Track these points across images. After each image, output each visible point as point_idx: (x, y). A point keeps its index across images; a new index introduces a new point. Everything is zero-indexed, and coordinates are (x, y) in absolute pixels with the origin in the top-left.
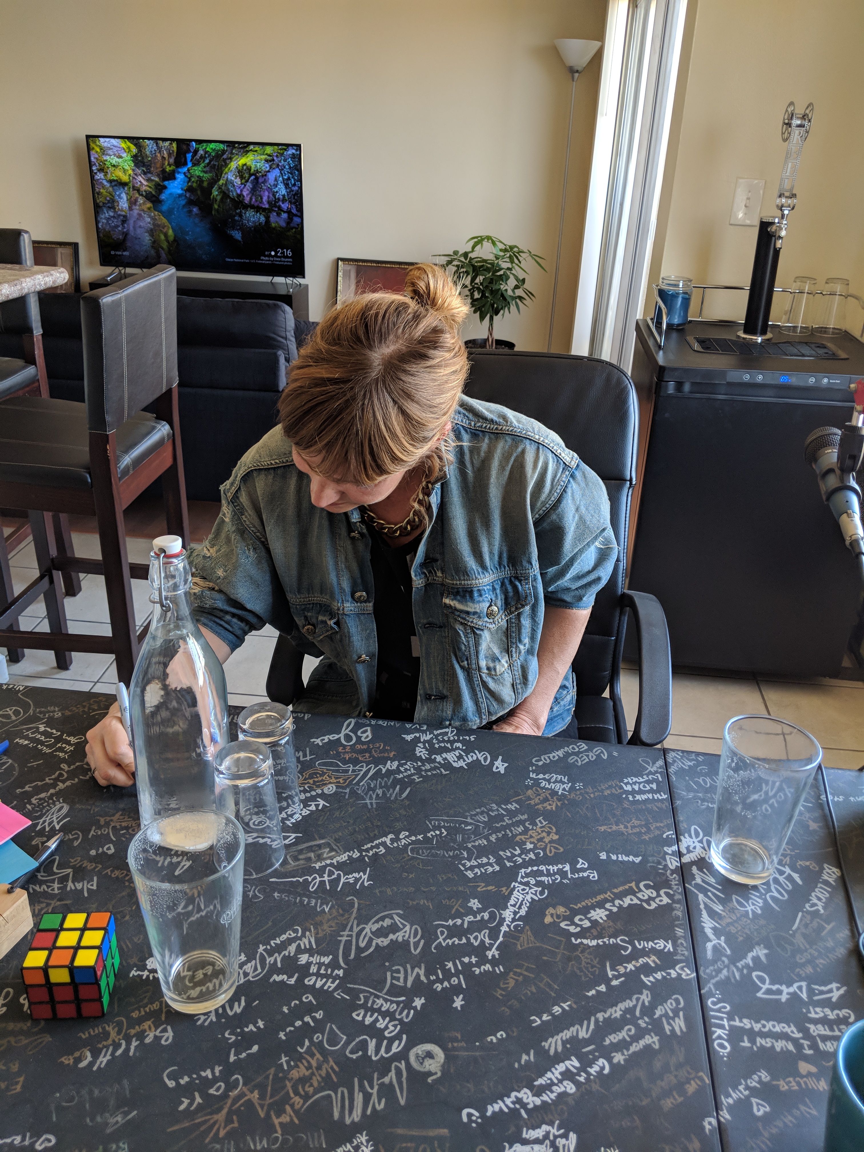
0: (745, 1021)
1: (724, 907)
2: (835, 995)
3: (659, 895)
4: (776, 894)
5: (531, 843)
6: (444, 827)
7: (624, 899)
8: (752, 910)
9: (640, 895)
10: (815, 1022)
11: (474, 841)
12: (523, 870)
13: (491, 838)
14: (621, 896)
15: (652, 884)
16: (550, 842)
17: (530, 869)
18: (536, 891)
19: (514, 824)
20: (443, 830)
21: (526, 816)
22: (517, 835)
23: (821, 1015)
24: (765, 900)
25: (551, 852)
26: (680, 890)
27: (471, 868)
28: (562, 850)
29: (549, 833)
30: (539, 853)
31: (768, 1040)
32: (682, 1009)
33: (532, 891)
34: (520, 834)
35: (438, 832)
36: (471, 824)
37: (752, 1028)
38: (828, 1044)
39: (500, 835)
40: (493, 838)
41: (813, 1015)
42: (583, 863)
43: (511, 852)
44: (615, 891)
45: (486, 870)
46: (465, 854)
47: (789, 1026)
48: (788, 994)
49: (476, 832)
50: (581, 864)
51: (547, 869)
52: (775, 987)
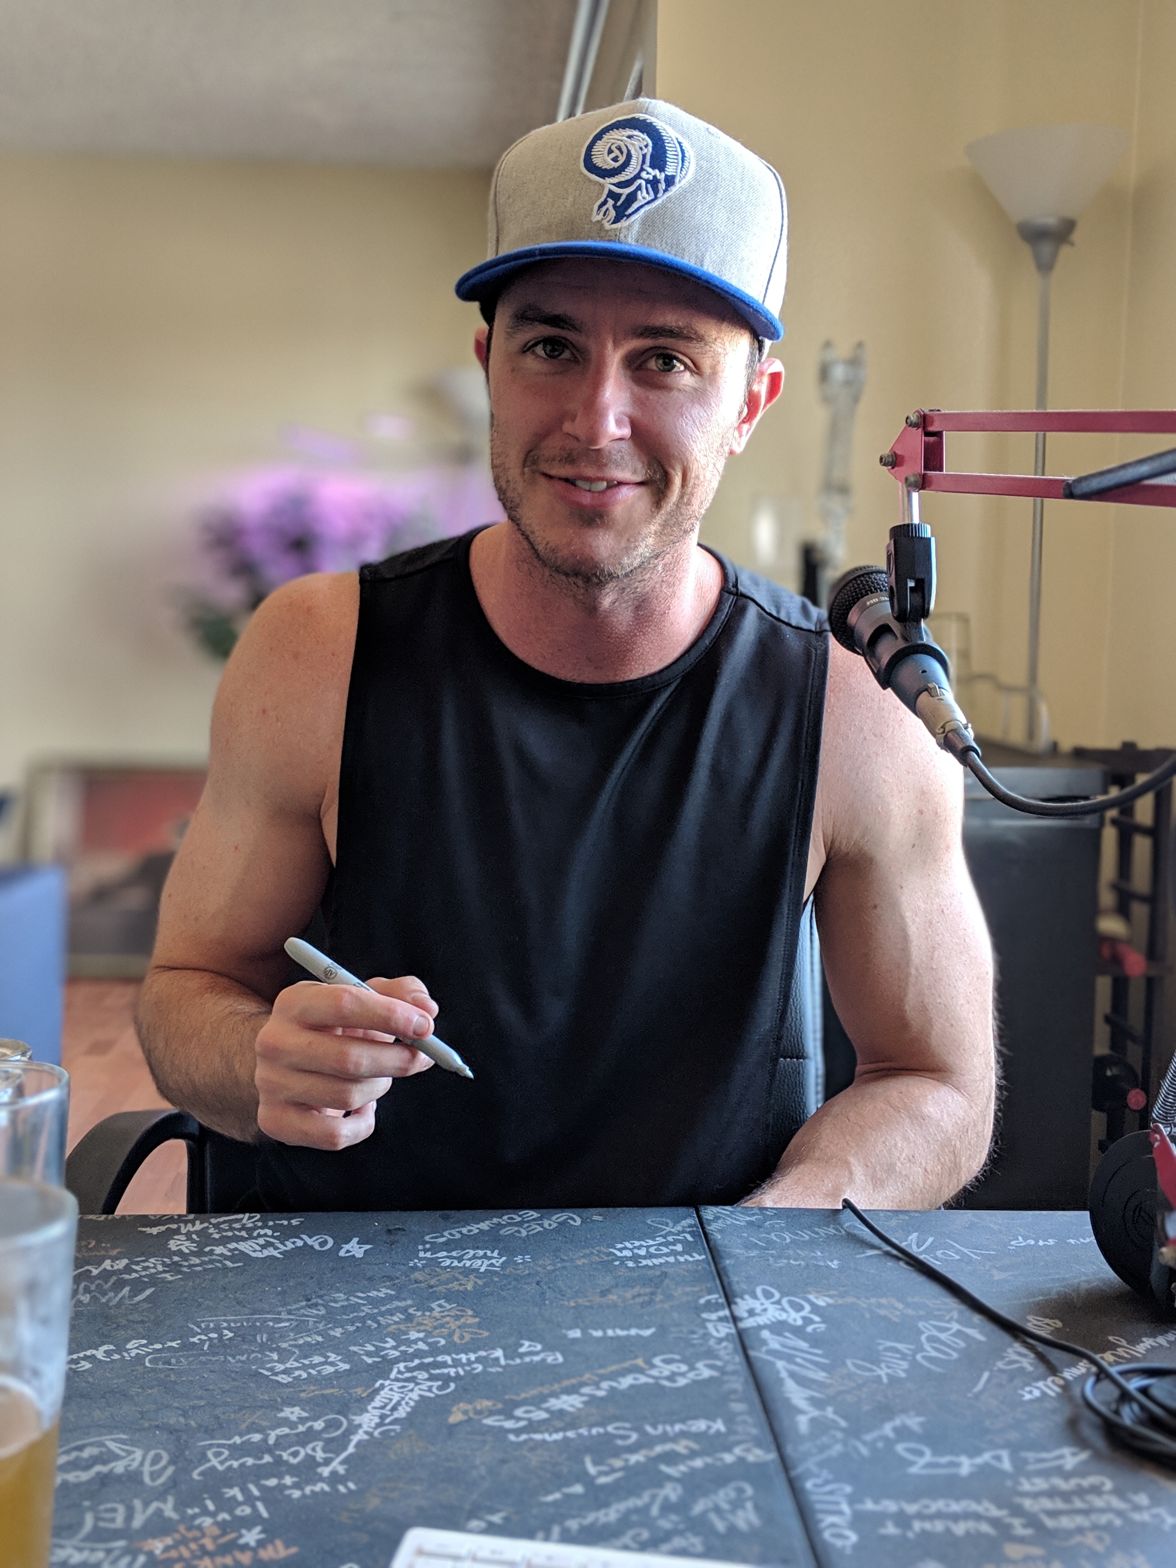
1: (829, 1372)
3: (692, 1368)
4: (934, 1354)
5: (419, 1331)
6: (229, 1329)
7: (621, 1380)
8: (887, 1374)
9: (654, 1372)
11: (295, 1340)
12: (401, 1366)
13: (332, 1333)
14: (614, 1376)
15: (677, 1357)
16: (459, 1327)
17: (417, 1362)
18: (431, 1387)
19: (382, 1314)
20: (226, 1332)
21: (409, 1302)
22: (389, 1325)
25: (462, 1337)
26: (739, 1358)
27: (286, 1372)
28: (486, 1334)
29: (457, 1318)
30: (439, 1342)
33: (421, 1387)
34: (396, 1323)
35: (215, 1336)
36: (289, 1320)
39: (351, 1328)
40: (338, 1332)
42: (530, 1346)
43: (374, 1345)
44: (602, 1371)
45: (319, 1372)
46: (275, 1356)
49: (300, 1328)
50: (526, 1346)
51: (453, 1360)
52: (945, 1460)
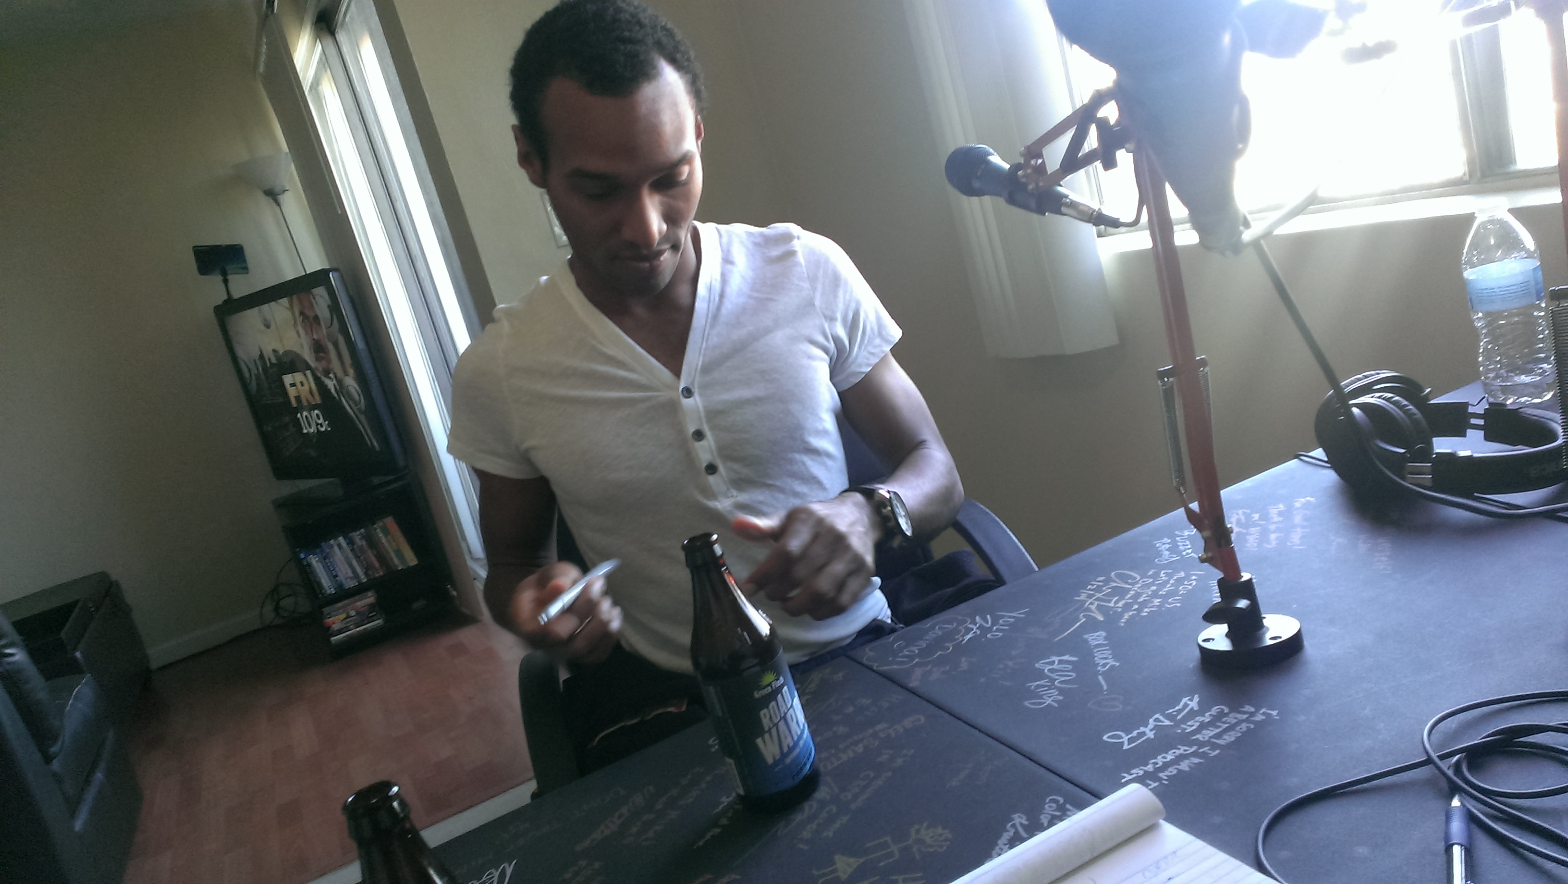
0: (1133, 771)
2: (1194, 704)
4: (1063, 679)
8: (1053, 701)
10: (1199, 730)
23: (1198, 724)
24: (1056, 688)
31: (1170, 769)
32: (1065, 802)
37: (1145, 772)
38: (1225, 737)
41: (1189, 730)
47: (1179, 749)
48: (1151, 730)
52: (1135, 733)
